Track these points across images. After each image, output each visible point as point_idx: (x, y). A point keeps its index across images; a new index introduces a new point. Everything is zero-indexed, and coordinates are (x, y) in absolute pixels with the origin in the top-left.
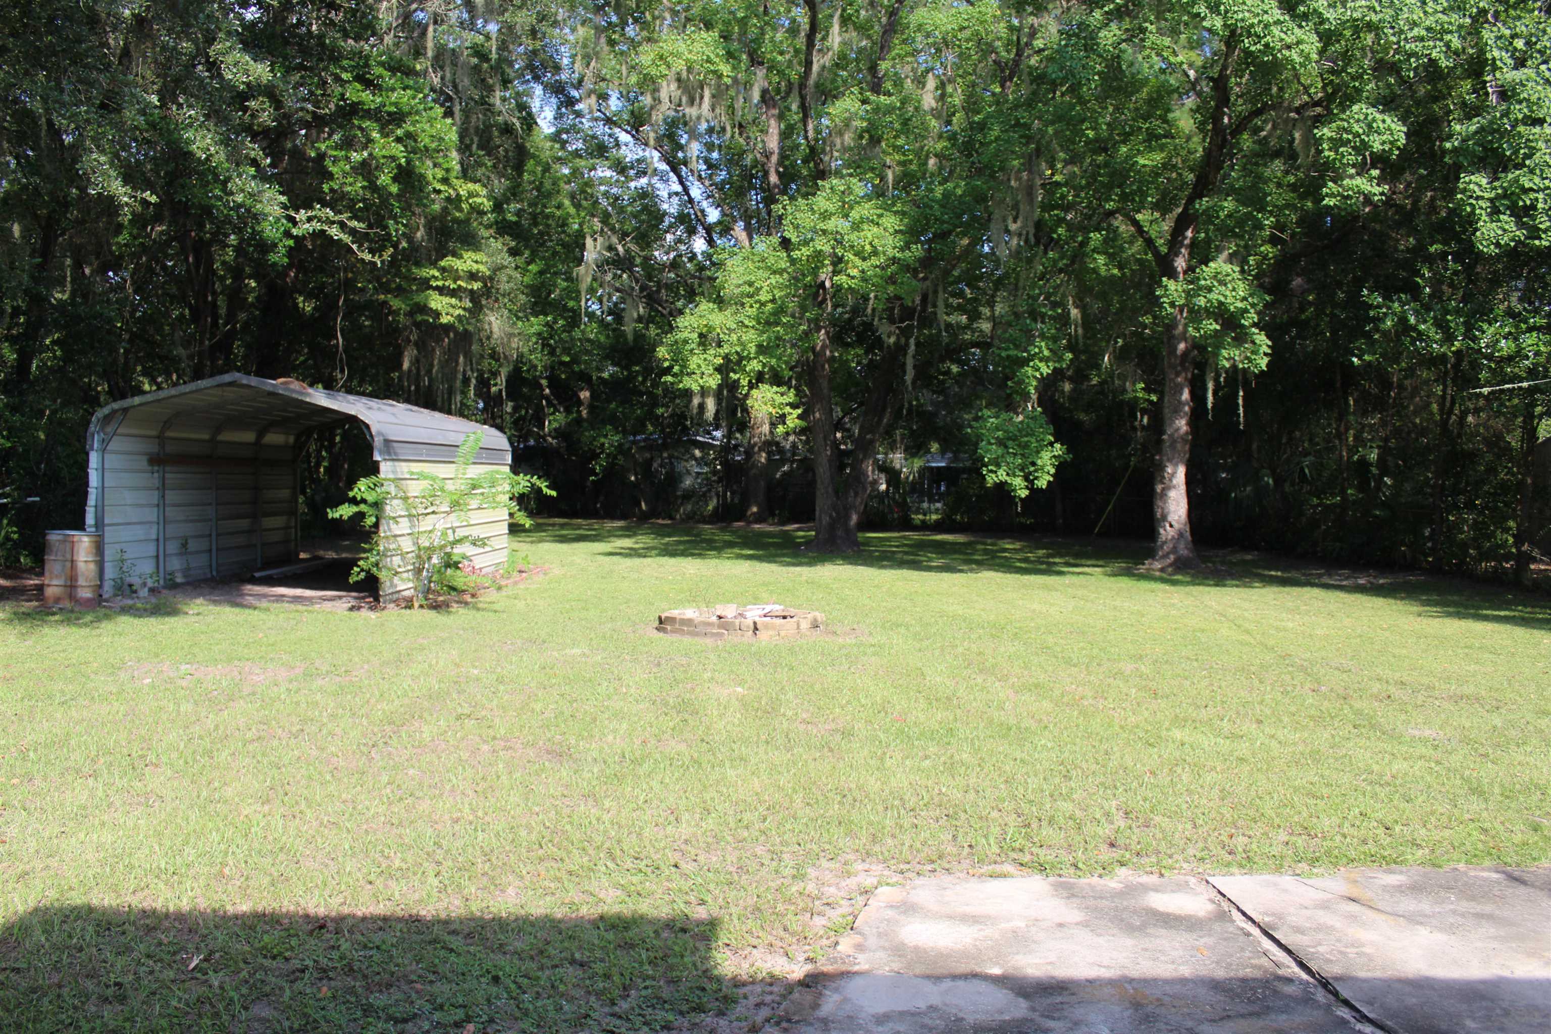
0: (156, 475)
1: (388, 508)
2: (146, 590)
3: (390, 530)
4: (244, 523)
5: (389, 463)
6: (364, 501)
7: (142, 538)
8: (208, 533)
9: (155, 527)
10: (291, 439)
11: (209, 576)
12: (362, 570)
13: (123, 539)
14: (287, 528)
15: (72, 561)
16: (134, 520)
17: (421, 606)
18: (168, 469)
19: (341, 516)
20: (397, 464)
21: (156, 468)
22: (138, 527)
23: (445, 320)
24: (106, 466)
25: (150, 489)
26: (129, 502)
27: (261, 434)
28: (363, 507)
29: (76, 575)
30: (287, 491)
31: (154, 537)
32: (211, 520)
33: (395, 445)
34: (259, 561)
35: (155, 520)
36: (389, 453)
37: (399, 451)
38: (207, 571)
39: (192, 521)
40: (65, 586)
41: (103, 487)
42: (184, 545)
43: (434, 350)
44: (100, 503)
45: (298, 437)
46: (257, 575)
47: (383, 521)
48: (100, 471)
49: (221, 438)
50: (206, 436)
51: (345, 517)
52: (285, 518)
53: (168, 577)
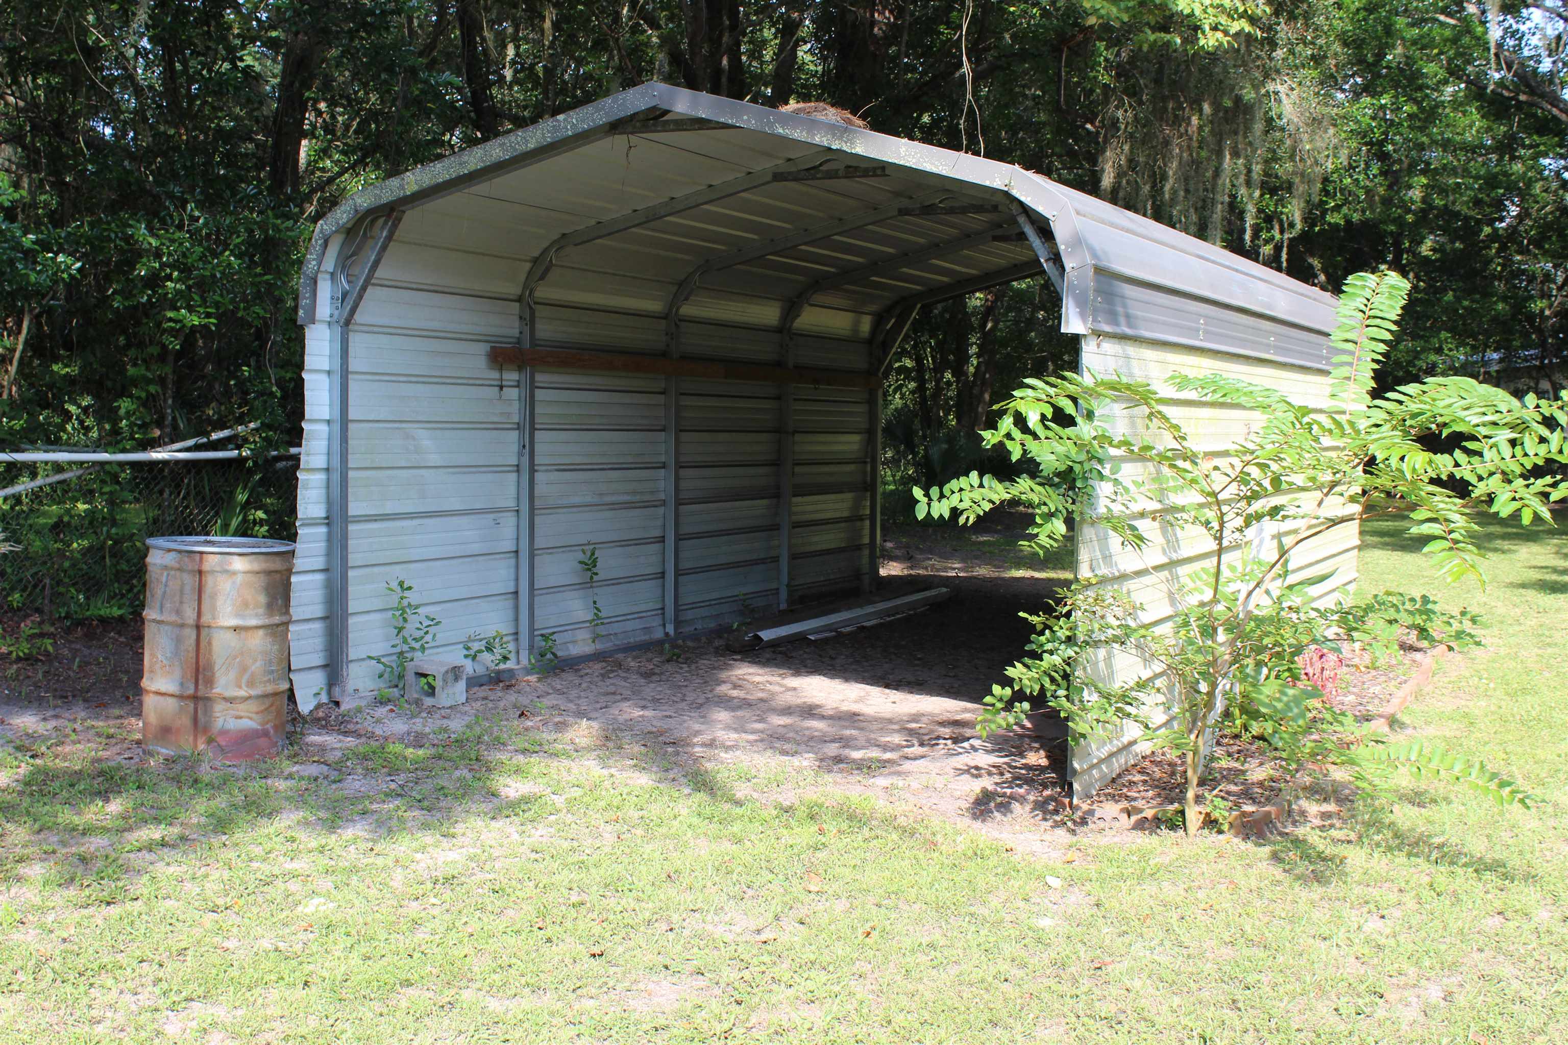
0: (513, 393)
1: (1104, 489)
2: (462, 685)
3: (1107, 558)
4: (756, 509)
5: (1109, 347)
6: (1029, 467)
7: (476, 548)
8: (657, 533)
9: (510, 521)
10: (866, 325)
11: (659, 634)
12: (1019, 696)
13: (415, 554)
14: (854, 519)
15: (198, 627)
16: (455, 504)
17: (1210, 823)
18: (540, 378)
19: (955, 513)
20: (1132, 350)
21: (512, 376)
22: (464, 521)
23: (1209, 40)
24: (353, 365)
25: (496, 427)
26: (434, 459)
27: (791, 308)
28: (1024, 486)
29: (210, 667)
30: (856, 438)
31: (510, 546)
32: (664, 503)
33: (1129, 291)
34: (784, 595)
35: (512, 503)
36: (1112, 317)
37: (1137, 311)
38: (656, 622)
39: (613, 506)
40: (181, 697)
41: (345, 421)
42: (590, 565)
43: (1167, 143)
44: (336, 462)
45: (879, 320)
46: (767, 635)
47: (1087, 533)
48: (337, 378)
49: (687, 310)
50: (654, 306)
51: (969, 518)
52: (849, 496)
53: (540, 643)
